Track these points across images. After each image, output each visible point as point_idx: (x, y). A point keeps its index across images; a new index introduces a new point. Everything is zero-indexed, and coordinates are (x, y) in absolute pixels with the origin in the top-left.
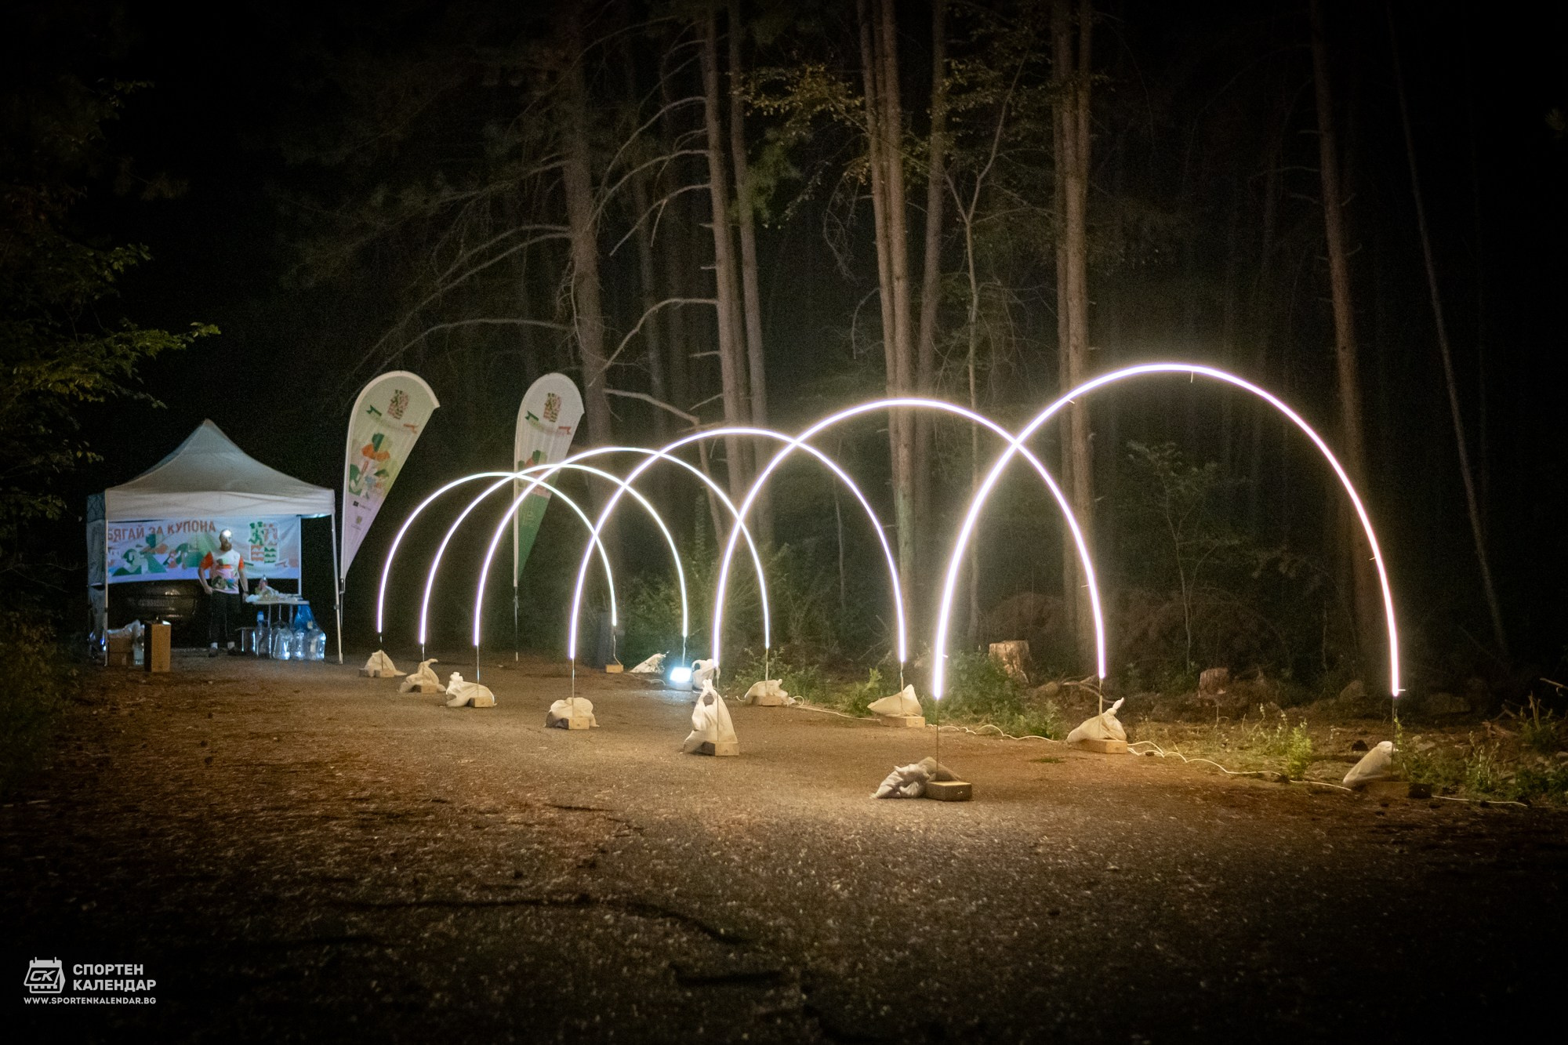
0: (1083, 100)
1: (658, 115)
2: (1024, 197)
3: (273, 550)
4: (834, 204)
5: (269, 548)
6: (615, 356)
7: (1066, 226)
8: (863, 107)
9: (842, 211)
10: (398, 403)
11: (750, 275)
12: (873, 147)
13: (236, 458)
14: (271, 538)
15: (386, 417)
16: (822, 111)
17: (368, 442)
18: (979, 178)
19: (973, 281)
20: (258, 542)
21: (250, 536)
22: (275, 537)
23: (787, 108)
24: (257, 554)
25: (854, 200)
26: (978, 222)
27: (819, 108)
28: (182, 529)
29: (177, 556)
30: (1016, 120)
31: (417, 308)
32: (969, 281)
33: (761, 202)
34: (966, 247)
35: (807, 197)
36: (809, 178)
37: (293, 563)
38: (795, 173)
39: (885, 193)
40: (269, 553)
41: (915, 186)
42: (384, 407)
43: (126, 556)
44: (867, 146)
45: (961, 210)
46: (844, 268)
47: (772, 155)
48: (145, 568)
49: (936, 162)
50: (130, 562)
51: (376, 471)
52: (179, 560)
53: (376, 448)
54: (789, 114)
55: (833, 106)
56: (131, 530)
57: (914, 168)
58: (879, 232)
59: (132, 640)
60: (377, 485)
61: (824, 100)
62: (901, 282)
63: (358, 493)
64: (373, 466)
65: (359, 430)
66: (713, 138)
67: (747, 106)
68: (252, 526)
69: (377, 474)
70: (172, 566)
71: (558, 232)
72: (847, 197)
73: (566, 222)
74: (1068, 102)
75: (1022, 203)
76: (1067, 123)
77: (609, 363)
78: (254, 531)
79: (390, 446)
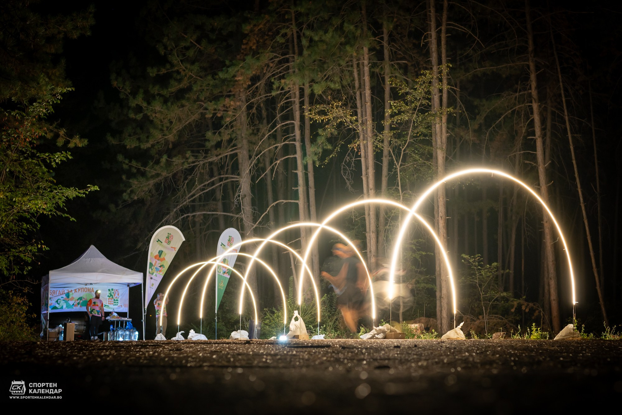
0: (444, 119)
1: (276, 128)
2: (421, 157)
3: (117, 300)
4: (346, 161)
5: (116, 299)
6: (257, 223)
7: (437, 168)
8: (357, 120)
9: (349, 164)
10: (169, 238)
11: (312, 192)
12: (361, 137)
13: (103, 260)
14: (116, 295)
15: (164, 244)
16: (341, 121)
17: (157, 253)
18: (403, 150)
19: (400, 191)
20: (111, 297)
21: (108, 294)
22: (118, 294)
23: (327, 120)
24: (111, 302)
25: (354, 159)
26: (402, 167)
27: (339, 120)
28: (80, 291)
29: (78, 302)
30: (417, 127)
31: (178, 207)
32: (399, 190)
33: (316, 158)
34: (398, 177)
35: (334, 155)
36: (335, 148)
37: (125, 305)
38: (329, 147)
39: (366, 157)
40: (116, 301)
41: (377, 153)
42: (163, 239)
43: (57, 301)
44: (359, 137)
45: (395, 162)
46: (350, 187)
47: (320, 140)
48: (65, 306)
49: (386, 143)
50: (59, 304)
51: (160, 265)
52: (78, 304)
53: (160, 256)
54: (328, 123)
55: (345, 120)
56: (60, 291)
57: (377, 146)
58: (364, 173)
59: (59, 333)
60: (160, 271)
61: (341, 117)
62: (372, 190)
63: (152, 274)
64: (159, 263)
65: (153, 249)
66: (298, 137)
67: (311, 119)
68: (109, 290)
69: (160, 267)
70: (75, 306)
71: (235, 178)
72: (351, 158)
73: (239, 174)
74: (438, 120)
75: (419, 160)
76: (438, 129)
77: (255, 226)
78: (110, 292)
79: (165, 256)
